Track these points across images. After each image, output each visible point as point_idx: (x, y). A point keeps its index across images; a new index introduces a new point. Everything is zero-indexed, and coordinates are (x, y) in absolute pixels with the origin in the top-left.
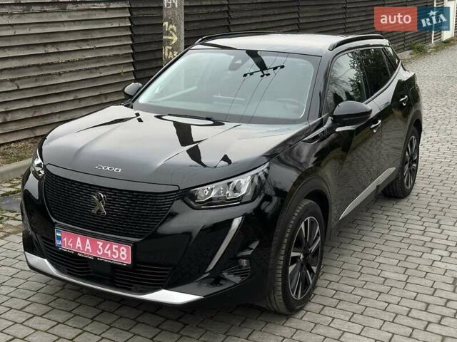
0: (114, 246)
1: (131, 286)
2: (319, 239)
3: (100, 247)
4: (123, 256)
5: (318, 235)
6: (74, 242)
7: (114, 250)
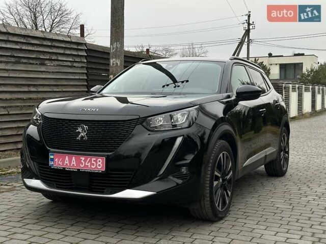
0: (93, 159)
1: (104, 189)
2: (231, 173)
3: (82, 161)
4: (99, 165)
5: (230, 169)
6: (63, 161)
7: (93, 162)
